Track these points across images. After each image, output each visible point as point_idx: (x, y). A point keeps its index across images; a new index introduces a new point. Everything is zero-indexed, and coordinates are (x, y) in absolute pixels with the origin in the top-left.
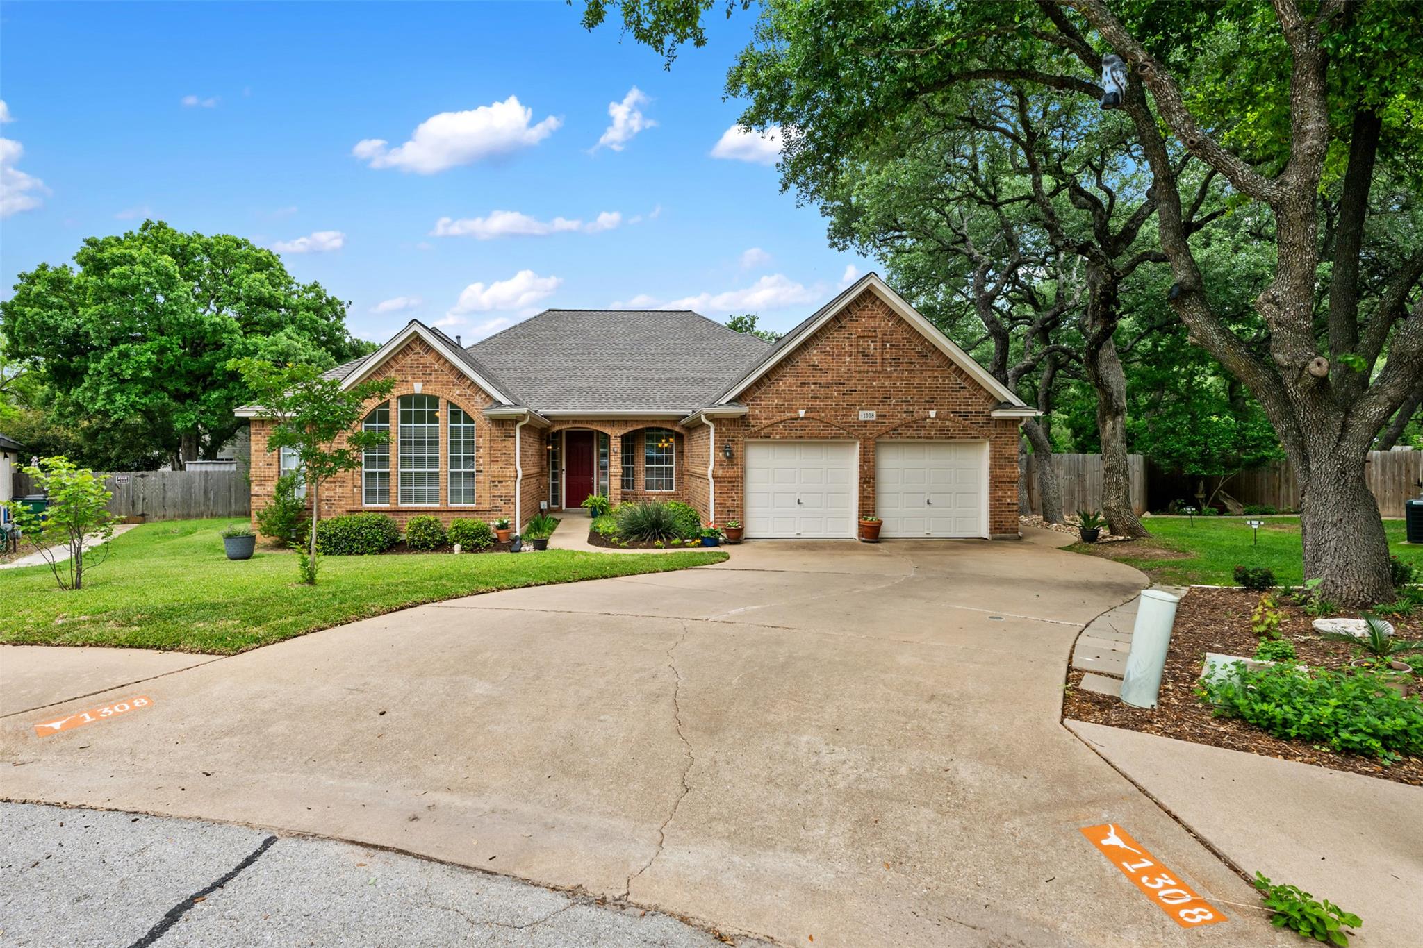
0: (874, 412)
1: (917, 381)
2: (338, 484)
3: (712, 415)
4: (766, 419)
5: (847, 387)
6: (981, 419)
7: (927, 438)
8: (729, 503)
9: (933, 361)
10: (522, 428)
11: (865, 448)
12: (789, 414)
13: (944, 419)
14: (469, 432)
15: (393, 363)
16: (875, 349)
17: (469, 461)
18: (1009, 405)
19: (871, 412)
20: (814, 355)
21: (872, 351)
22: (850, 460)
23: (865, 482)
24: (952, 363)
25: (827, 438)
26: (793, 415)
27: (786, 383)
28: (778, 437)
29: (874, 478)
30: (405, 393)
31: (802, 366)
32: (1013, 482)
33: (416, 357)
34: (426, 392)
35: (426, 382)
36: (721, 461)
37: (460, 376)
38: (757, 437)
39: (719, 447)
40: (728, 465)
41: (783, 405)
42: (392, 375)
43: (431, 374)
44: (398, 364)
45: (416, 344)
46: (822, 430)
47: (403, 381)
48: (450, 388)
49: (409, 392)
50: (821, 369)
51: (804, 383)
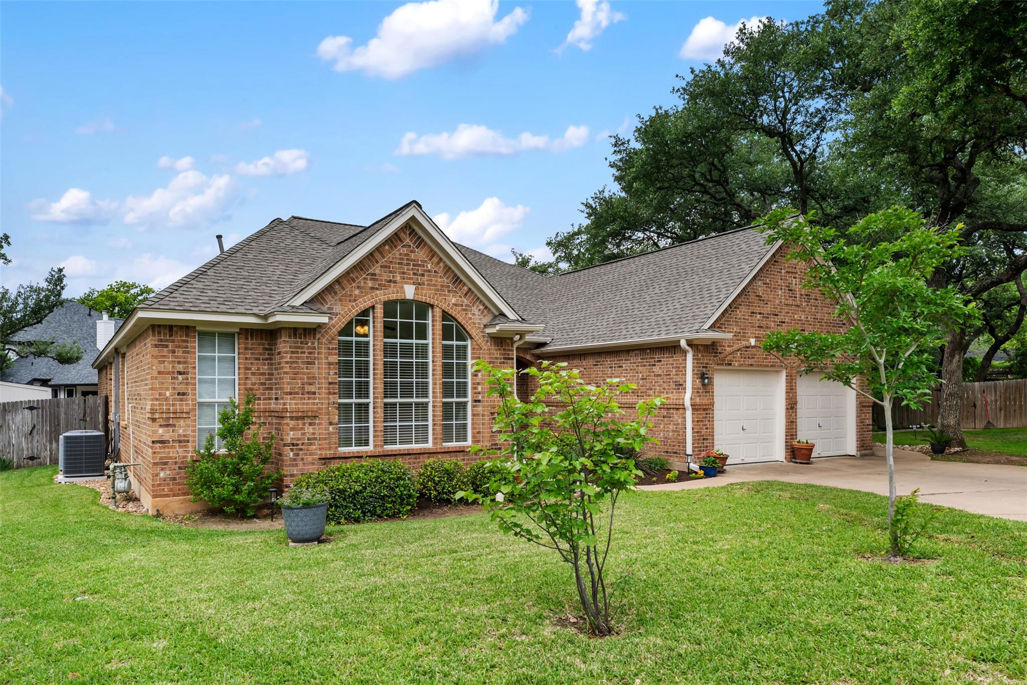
2: (307, 421)
3: (692, 340)
4: (728, 346)
5: (780, 319)
8: (704, 431)
10: (518, 348)
11: (789, 376)
12: (744, 343)
14: (462, 352)
15: (377, 256)
16: (796, 284)
17: (462, 390)
20: (760, 287)
21: (794, 286)
23: (789, 408)
25: (768, 366)
26: (747, 344)
27: (743, 312)
28: (736, 364)
30: (393, 297)
31: (753, 297)
33: (405, 250)
34: (418, 298)
35: (418, 284)
36: (698, 389)
37: (456, 280)
38: (723, 364)
39: (696, 374)
40: (702, 392)
41: (740, 333)
42: (377, 272)
43: (423, 275)
44: (384, 257)
45: (405, 234)
46: (766, 359)
47: (390, 281)
48: (445, 295)
49: (399, 296)
50: (763, 300)
51: (753, 313)
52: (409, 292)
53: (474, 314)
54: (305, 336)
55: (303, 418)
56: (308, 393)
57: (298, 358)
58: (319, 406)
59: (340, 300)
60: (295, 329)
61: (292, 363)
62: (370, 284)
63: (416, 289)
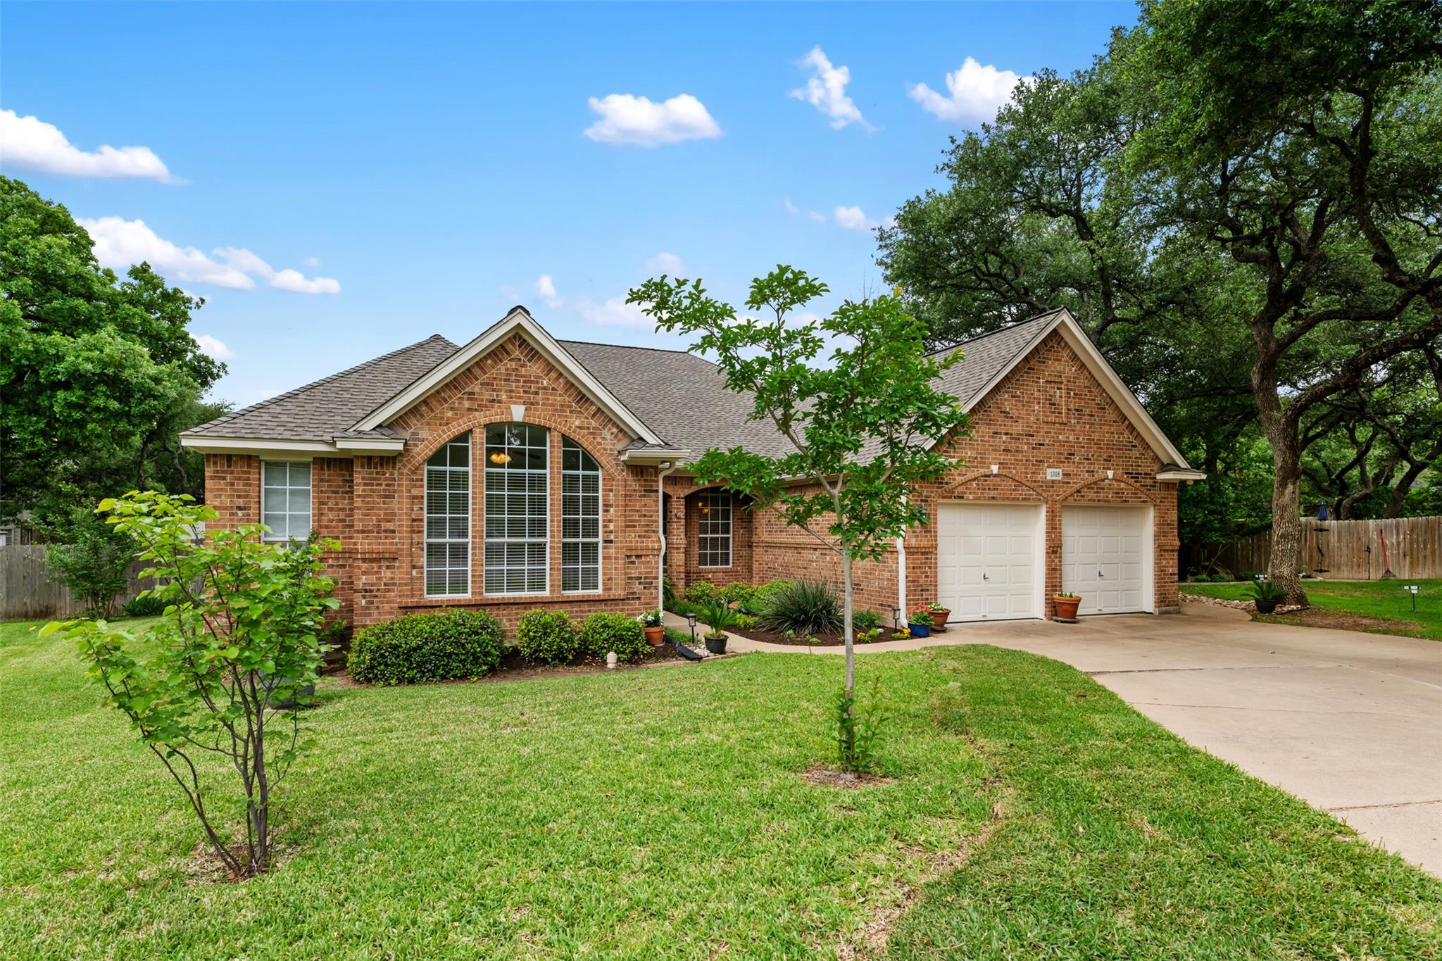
1: (1096, 436)
2: (384, 563)
4: (959, 475)
5: (1036, 439)
6: (1149, 482)
7: (1106, 502)
8: (922, 580)
9: (1109, 415)
10: (665, 478)
11: (1051, 512)
12: (982, 470)
13: (1119, 481)
14: (591, 484)
15: (477, 371)
16: (1061, 397)
17: (591, 528)
18: (1173, 466)
19: (1058, 470)
20: (1006, 401)
21: (1058, 399)
22: (1037, 526)
25: (1018, 499)
26: (987, 471)
27: (980, 430)
28: (971, 497)
29: (1060, 548)
30: (498, 419)
31: (995, 413)
32: (1171, 550)
33: (513, 365)
34: (531, 420)
35: (530, 405)
36: (914, 528)
37: (581, 399)
38: (950, 497)
40: (921, 534)
41: (976, 458)
42: (476, 390)
43: (537, 393)
44: (485, 373)
45: (514, 345)
46: (1014, 490)
47: (494, 401)
48: (566, 416)
49: (505, 418)
50: (1012, 417)
51: (996, 433)
52: (518, 413)
53: (604, 439)
54: (382, 466)
55: (379, 560)
56: (386, 531)
57: (373, 491)
58: (399, 546)
59: (428, 424)
60: (370, 458)
61: (365, 496)
62: (467, 404)
63: (526, 409)
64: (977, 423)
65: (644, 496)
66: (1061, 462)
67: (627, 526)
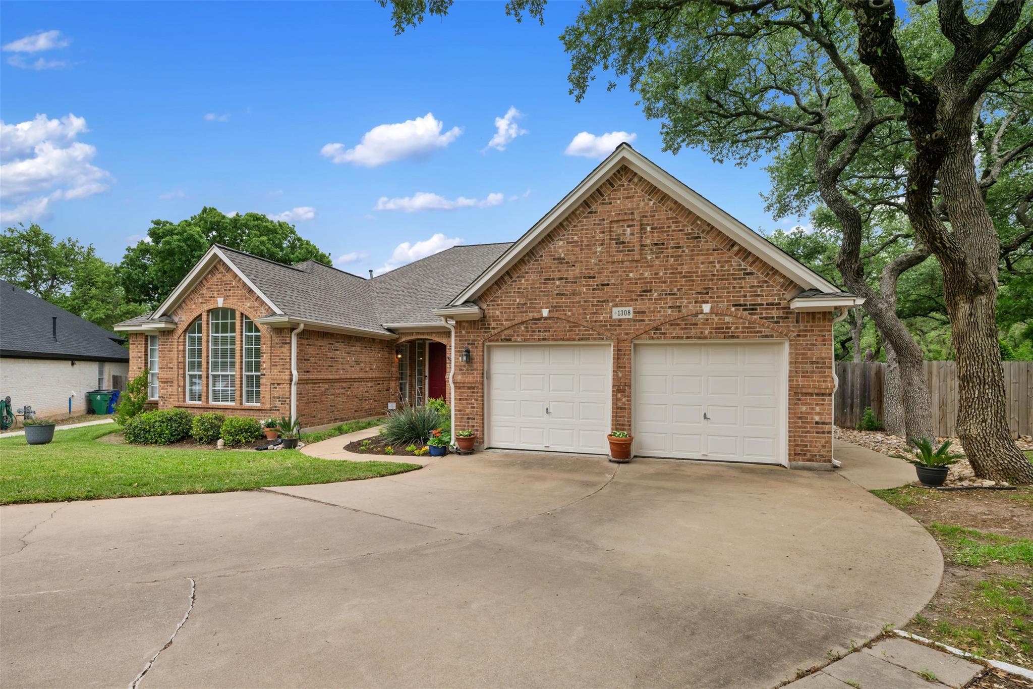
0: (631, 309)
1: (685, 268)
4: (507, 320)
5: (598, 281)
6: (775, 313)
7: (700, 338)
8: (468, 410)
9: (708, 243)
10: (297, 335)
11: (619, 350)
12: (531, 314)
13: (722, 314)
14: (258, 340)
16: (632, 234)
17: (258, 366)
19: (627, 309)
20: (560, 246)
21: (628, 237)
22: (602, 365)
23: (619, 391)
24: (734, 244)
25: (574, 340)
26: (536, 315)
27: (529, 279)
28: (519, 339)
29: (630, 387)
30: (212, 307)
31: (546, 260)
32: (823, 394)
34: (227, 306)
35: (226, 298)
36: (461, 366)
37: (250, 291)
38: (497, 340)
39: (459, 351)
40: (467, 370)
41: (525, 304)
42: (204, 292)
43: (230, 290)
44: (208, 282)
46: (569, 331)
47: (211, 297)
48: (242, 302)
49: (215, 306)
50: (568, 263)
51: (549, 279)
52: (220, 302)
59: (185, 312)
62: (200, 300)
63: (224, 300)
64: (527, 273)
65: (282, 347)
66: (632, 300)
67: (273, 366)
